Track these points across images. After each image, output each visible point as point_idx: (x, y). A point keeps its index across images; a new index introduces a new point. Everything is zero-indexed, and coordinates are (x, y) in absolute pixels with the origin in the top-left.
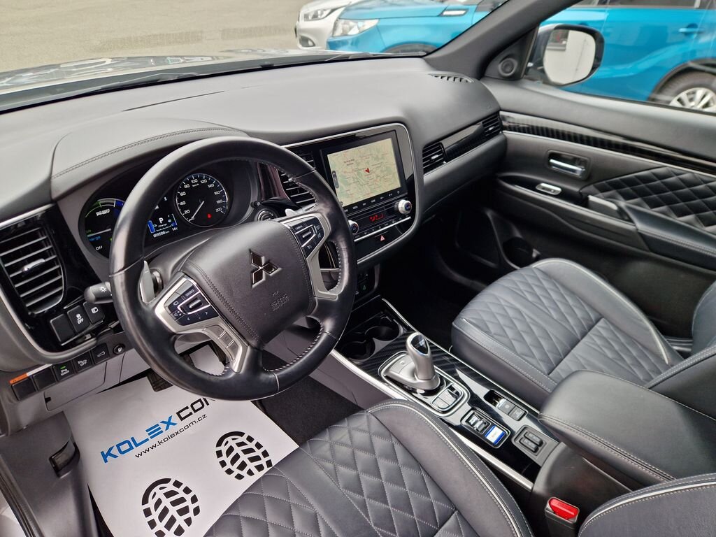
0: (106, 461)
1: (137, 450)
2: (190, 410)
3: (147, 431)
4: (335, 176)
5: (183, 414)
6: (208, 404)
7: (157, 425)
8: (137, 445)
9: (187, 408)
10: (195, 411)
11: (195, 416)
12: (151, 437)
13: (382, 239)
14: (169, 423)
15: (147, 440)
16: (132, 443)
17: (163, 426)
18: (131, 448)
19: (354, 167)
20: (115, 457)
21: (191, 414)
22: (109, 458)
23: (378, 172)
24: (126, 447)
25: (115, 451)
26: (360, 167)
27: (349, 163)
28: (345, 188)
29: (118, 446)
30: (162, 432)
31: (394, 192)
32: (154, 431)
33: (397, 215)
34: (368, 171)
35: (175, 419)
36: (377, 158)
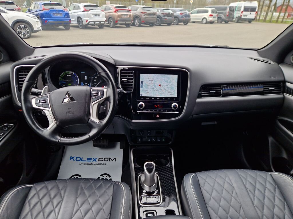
0: (70, 160)
1: (81, 162)
2: (103, 159)
3: (88, 158)
4: (142, 83)
5: (100, 160)
6: (109, 161)
7: (91, 158)
8: (82, 161)
9: (103, 158)
10: (104, 161)
11: (103, 162)
12: (87, 161)
13: (158, 116)
14: (95, 160)
15: (86, 161)
16: (81, 159)
17: (93, 160)
18: (80, 161)
19: (153, 82)
20: (74, 160)
21: (102, 161)
22: (72, 159)
23: (166, 88)
24: (79, 159)
25: (75, 159)
26: (156, 83)
27: (150, 80)
28: (145, 89)
29: (77, 158)
30: (91, 161)
31: (172, 98)
32: (89, 160)
33: (170, 108)
34: (160, 85)
35: (97, 160)
36: (167, 81)
